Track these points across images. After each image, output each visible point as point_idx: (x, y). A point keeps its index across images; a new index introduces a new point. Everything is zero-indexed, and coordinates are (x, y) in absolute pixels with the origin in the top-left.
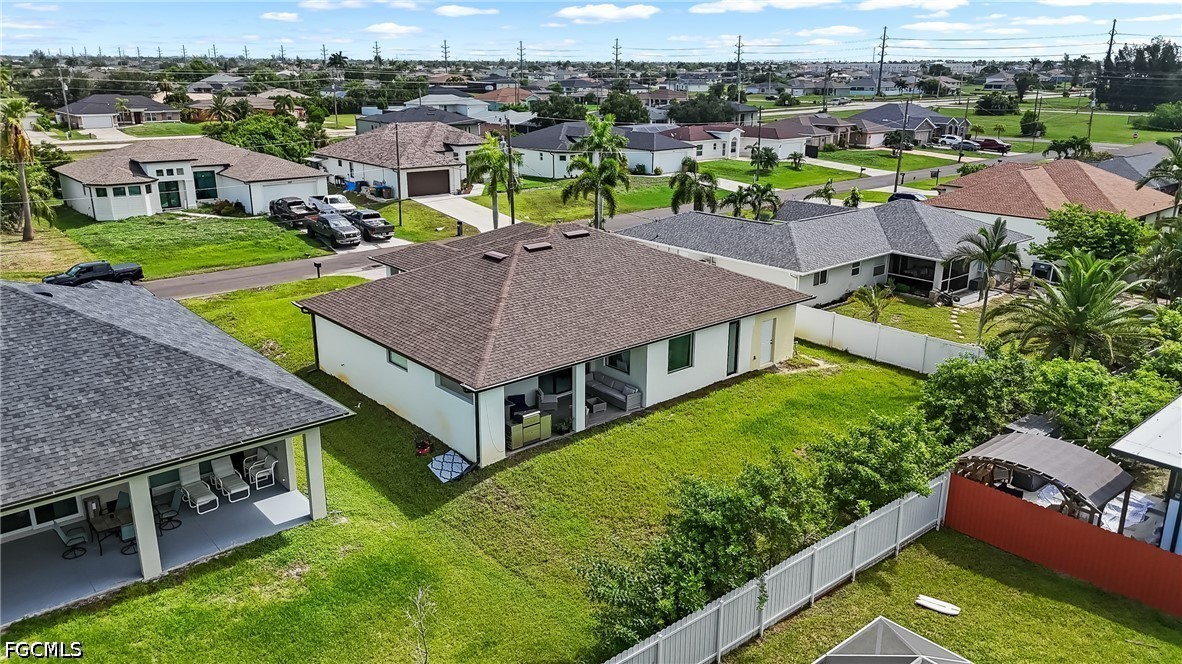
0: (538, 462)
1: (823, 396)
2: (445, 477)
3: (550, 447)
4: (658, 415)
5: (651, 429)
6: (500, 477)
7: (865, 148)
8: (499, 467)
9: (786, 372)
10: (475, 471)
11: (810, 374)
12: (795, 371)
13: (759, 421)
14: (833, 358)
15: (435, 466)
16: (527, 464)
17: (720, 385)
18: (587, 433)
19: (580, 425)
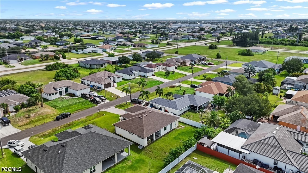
0: (151, 146)
1: (183, 132)
2: (141, 148)
3: (151, 143)
4: (163, 137)
5: (163, 139)
6: (147, 148)
7: (186, 65)
8: (146, 147)
9: (177, 128)
10: (144, 148)
11: (181, 128)
12: (179, 128)
13: (175, 137)
14: (183, 125)
15: (139, 147)
16: (150, 146)
17: (170, 132)
18: (155, 141)
19: (154, 140)
